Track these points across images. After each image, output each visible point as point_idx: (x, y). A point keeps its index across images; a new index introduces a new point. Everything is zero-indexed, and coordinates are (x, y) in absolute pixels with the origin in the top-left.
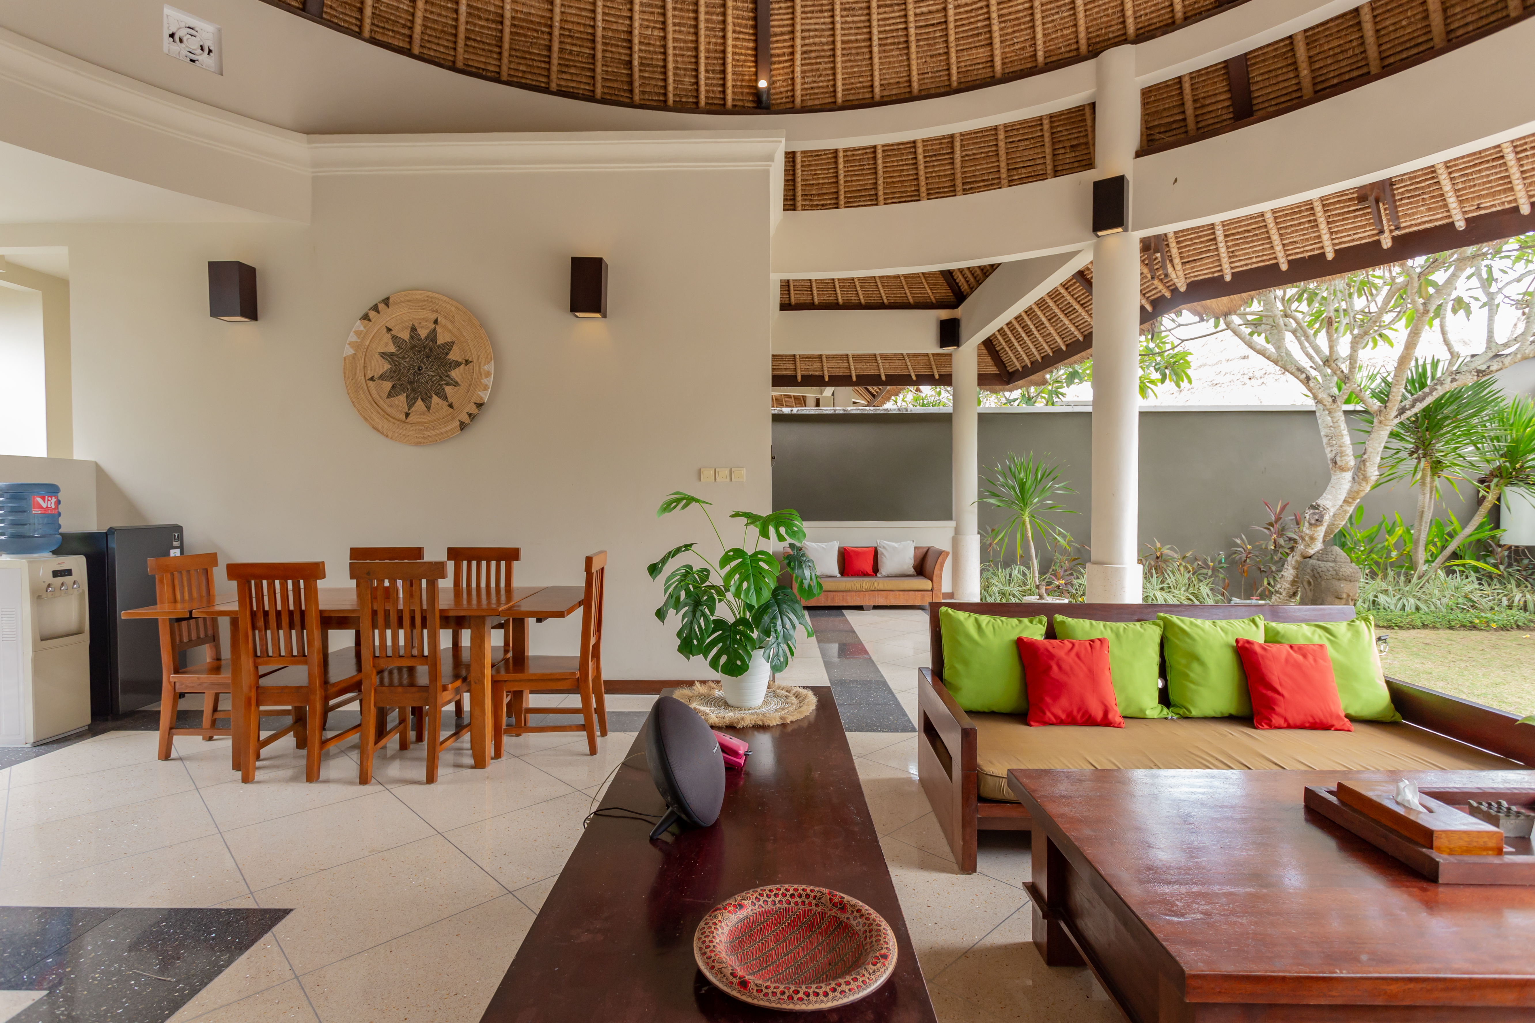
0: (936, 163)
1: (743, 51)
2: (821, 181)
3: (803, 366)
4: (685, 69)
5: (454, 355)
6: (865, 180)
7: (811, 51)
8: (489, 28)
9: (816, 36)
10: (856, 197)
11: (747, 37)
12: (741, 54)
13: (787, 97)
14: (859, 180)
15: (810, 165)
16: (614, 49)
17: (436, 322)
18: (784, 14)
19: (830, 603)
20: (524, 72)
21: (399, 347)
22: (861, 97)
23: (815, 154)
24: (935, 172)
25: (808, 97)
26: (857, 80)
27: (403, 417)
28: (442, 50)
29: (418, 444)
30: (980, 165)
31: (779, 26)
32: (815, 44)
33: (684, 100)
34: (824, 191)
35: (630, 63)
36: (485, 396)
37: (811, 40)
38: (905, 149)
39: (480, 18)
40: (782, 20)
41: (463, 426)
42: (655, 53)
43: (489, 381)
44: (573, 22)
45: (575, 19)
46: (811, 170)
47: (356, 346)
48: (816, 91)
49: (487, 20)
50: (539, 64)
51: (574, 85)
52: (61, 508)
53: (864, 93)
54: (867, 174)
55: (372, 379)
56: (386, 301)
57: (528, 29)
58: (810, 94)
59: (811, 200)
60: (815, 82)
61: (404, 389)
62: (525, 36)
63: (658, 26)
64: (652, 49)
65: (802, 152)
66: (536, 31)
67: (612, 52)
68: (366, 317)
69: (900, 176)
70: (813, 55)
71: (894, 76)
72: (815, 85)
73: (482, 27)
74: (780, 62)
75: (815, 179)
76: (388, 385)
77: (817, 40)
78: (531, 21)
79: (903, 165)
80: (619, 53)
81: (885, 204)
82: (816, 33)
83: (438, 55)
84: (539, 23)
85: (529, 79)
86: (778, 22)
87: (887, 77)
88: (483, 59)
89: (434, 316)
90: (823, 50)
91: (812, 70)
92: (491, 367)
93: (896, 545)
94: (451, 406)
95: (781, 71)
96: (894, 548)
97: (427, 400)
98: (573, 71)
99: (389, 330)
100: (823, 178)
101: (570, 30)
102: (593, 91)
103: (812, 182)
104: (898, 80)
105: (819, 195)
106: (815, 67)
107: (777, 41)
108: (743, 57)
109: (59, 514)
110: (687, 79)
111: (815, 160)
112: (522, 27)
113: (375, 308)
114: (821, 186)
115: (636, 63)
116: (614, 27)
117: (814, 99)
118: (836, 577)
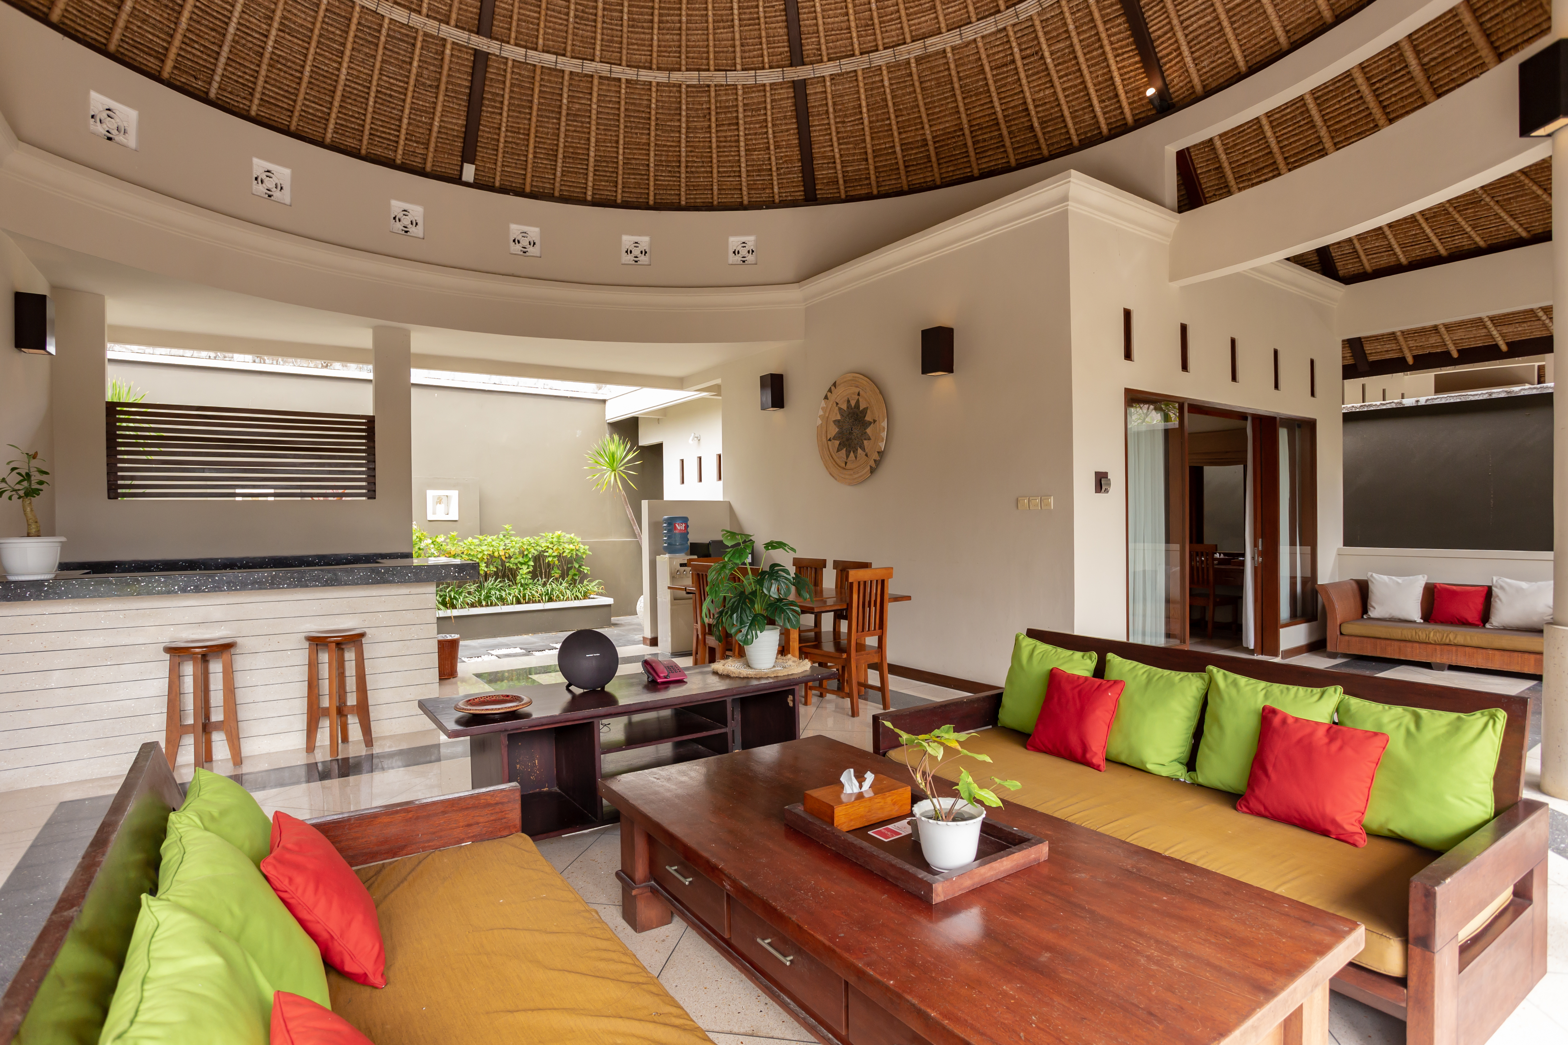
0: (1391, 86)
1: (1132, 68)
2: (1253, 157)
3: (1412, 344)
4: (1084, 108)
5: (868, 418)
6: (1306, 137)
7: (1200, 35)
8: (921, 152)
9: (1199, 19)
10: (1301, 159)
11: (1131, 54)
12: (1132, 71)
13: (1188, 90)
14: (1300, 139)
15: (1236, 145)
16: (1016, 122)
17: (859, 394)
18: (1160, 16)
19: (1378, 654)
20: (953, 171)
21: (842, 415)
22: (1268, 53)
23: (1239, 131)
24: (1395, 95)
25: (1210, 80)
26: (1258, 40)
27: (843, 465)
28: (893, 182)
29: (850, 484)
30: (1455, 64)
31: (1159, 29)
32: (1200, 27)
33: (1089, 135)
34: (1262, 165)
35: (1032, 128)
36: (882, 445)
37: (1195, 26)
38: (1344, 85)
39: (912, 149)
40: (1160, 22)
41: (873, 471)
42: (1052, 108)
43: (884, 434)
44: (980, 118)
45: (981, 114)
46: (1239, 149)
47: (821, 417)
48: (1217, 70)
49: (917, 147)
50: (962, 160)
51: (993, 163)
52: (689, 529)
53: (1271, 47)
54: (1307, 130)
55: (830, 440)
56: (835, 385)
57: (948, 139)
58: (1212, 76)
59: (1249, 180)
60: (1213, 62)
61: (844, 446)
62: (948, 145)
63: (1048, 85)
64: (1048, 106)
65: (1220, 136)
66: (953, 137)
67: (1016, 124)
68: (826, 398)
69: (1349, 117)
70: (1201, 38)
71: (1300, 14)
72: (1214, 65)
73: (916, 153)
74: (1171, 60)
75: (1247, 157)
76: (837, 443)
77: (1201, 22)
78: (949, 133)
79: (1349, 104)
80: (1023, 123)
81: (1290, 170)
82: (1198, 16)
83: (891, 187)
84: (955, 131)
85: (959, 174)
86: (1155, 27)
87: (1292, 19)
88: (921, 176)
89: (857, 390)
90: (1212, 28)
91: (1206, 53)
92: (885, 424)
93: (1524, 585)
94: (866, 455)
95: (1174, 68)
96: (1519, 590)
97: (855, 452)
98: (989, 153)
99: (837, 404)
100: (1256, 152)
101: (978, 124)
102: (1009, 162)
103: (1243, 161)
104: (1307, 16)
105: (1255, 172)
106: (1207, 48)
107: (1162, 43)
108: (1132, 74)
109: (688, 533)
110: (1086, 117)
111: (1239, 138)
112: (943, 140)
113: (830, 391)
114: (1256, 162)
115: (1036, 124)
116: (1012, 104)
117: (1218, 78)
118: (1415, 622)
